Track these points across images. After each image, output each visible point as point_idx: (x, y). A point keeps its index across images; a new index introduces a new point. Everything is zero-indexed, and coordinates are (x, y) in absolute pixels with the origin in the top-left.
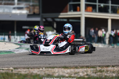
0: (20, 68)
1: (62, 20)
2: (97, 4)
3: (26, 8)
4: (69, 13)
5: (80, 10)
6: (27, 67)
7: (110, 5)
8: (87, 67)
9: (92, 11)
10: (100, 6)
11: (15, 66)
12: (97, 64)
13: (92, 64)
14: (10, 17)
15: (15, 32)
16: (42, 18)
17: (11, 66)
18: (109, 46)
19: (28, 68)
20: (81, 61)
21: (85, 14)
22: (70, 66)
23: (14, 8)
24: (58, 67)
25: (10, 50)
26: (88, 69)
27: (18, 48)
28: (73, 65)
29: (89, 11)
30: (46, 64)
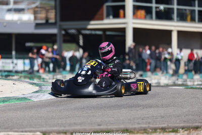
0: (51, 132)
1: (93, 32)
2: (154, 5)
3: (28, 9)
4: (106, 21)
5: (124, 16)
6: (63, 130)
7: (175, 7)
8: (164, 130)
9: (145, 18)
10: (158, 10)
11: (44, 129)
12: (179, 125)
13: (170, 125)
14: (5, 26)
15: (14, 53)
16: (61, 29)
17: (37, 129)
18: (177, 79)
19: (66, 133)
20: (148, 117)
21: (134, 23)
22: (135, 129)
23: (9, 10)
24: (114, 130)
25: (24, 96)
26: (165, 133)
27: (37, 92)
28: (139, 126)
29: (141, 18)
30: (92, 124)
